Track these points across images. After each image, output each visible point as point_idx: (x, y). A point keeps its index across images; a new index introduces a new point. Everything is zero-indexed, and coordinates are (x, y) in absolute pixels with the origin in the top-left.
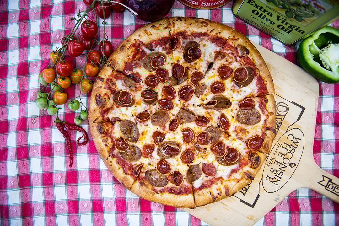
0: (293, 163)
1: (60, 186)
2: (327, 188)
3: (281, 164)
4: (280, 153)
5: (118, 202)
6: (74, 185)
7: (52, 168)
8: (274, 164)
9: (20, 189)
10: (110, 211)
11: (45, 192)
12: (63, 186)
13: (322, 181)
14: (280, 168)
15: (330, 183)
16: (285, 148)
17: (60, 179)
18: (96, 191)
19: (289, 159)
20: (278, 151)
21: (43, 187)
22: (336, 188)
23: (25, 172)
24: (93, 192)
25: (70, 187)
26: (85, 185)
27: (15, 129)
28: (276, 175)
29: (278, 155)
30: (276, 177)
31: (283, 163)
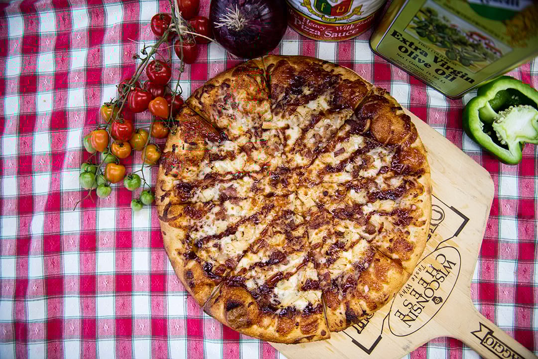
0: (439, 298)
1: (105, 295)
2: (483, 343)
3: (421, 296)
4: (421, 279)
5: (190, 323)
6: (126, 295)
7: (94, 269)
8: (410, 294)
9: (46, 299)
10: (177, 336)
11: (83, 304)
12: (110, 296)
13: (478, 331)
14: (417, 302)
15: (489, 336)
16: (430, 274)
17: (105, 286)
18: (158, 305)
19: (433, 291)
20: (419, 277)
21: (81, 297)
22: (498, 344)
23: (55, 272)
24: (153, 307)
25: (119, 297)
26: (143, 295)
27: (43, 208)
28: (410, 312)
29: (418, 283)
30: (410, 314)
31: (424, 296)
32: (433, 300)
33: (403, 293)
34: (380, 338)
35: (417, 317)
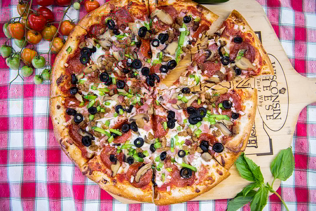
0: (282, 89)
8: (265, 100)
14: (273, 102)
16: (266, 80)
19: (276, 88)
20: (262, 87)
28: (274, 110)
29: (264, 90)
30: (275, 112)
31: (273, 95)
32: (280, 93)
33: (261, 104)
34: (270, 140)
35: (280, 110)
